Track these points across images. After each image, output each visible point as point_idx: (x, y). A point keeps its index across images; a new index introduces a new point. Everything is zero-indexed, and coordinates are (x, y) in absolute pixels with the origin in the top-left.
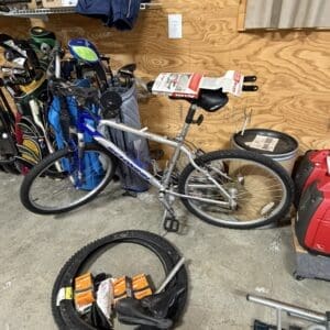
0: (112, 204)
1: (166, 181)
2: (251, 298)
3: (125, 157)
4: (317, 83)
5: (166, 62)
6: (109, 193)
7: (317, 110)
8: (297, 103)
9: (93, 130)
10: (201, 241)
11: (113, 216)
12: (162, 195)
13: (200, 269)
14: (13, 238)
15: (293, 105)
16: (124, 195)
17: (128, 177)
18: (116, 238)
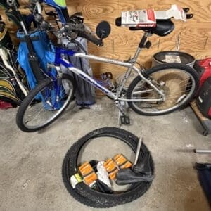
0: (75, 116)
1: (119, 93)
2: (197, 151)
3: (92, 80)
4: (200, 16)
5: (101, 10)
6: (69, 110)
7: (199, 35)
8: (188, 32)
9: (68, 63)
10: (143, 127)
11: (80, 123)
12: (117, 102)
13: (150, 143)
14: (13, 154)
15: (185, 33)
16: (81, 109)
17: (84, 96)
18: (92, 135)
